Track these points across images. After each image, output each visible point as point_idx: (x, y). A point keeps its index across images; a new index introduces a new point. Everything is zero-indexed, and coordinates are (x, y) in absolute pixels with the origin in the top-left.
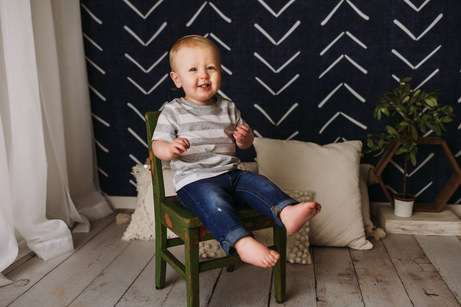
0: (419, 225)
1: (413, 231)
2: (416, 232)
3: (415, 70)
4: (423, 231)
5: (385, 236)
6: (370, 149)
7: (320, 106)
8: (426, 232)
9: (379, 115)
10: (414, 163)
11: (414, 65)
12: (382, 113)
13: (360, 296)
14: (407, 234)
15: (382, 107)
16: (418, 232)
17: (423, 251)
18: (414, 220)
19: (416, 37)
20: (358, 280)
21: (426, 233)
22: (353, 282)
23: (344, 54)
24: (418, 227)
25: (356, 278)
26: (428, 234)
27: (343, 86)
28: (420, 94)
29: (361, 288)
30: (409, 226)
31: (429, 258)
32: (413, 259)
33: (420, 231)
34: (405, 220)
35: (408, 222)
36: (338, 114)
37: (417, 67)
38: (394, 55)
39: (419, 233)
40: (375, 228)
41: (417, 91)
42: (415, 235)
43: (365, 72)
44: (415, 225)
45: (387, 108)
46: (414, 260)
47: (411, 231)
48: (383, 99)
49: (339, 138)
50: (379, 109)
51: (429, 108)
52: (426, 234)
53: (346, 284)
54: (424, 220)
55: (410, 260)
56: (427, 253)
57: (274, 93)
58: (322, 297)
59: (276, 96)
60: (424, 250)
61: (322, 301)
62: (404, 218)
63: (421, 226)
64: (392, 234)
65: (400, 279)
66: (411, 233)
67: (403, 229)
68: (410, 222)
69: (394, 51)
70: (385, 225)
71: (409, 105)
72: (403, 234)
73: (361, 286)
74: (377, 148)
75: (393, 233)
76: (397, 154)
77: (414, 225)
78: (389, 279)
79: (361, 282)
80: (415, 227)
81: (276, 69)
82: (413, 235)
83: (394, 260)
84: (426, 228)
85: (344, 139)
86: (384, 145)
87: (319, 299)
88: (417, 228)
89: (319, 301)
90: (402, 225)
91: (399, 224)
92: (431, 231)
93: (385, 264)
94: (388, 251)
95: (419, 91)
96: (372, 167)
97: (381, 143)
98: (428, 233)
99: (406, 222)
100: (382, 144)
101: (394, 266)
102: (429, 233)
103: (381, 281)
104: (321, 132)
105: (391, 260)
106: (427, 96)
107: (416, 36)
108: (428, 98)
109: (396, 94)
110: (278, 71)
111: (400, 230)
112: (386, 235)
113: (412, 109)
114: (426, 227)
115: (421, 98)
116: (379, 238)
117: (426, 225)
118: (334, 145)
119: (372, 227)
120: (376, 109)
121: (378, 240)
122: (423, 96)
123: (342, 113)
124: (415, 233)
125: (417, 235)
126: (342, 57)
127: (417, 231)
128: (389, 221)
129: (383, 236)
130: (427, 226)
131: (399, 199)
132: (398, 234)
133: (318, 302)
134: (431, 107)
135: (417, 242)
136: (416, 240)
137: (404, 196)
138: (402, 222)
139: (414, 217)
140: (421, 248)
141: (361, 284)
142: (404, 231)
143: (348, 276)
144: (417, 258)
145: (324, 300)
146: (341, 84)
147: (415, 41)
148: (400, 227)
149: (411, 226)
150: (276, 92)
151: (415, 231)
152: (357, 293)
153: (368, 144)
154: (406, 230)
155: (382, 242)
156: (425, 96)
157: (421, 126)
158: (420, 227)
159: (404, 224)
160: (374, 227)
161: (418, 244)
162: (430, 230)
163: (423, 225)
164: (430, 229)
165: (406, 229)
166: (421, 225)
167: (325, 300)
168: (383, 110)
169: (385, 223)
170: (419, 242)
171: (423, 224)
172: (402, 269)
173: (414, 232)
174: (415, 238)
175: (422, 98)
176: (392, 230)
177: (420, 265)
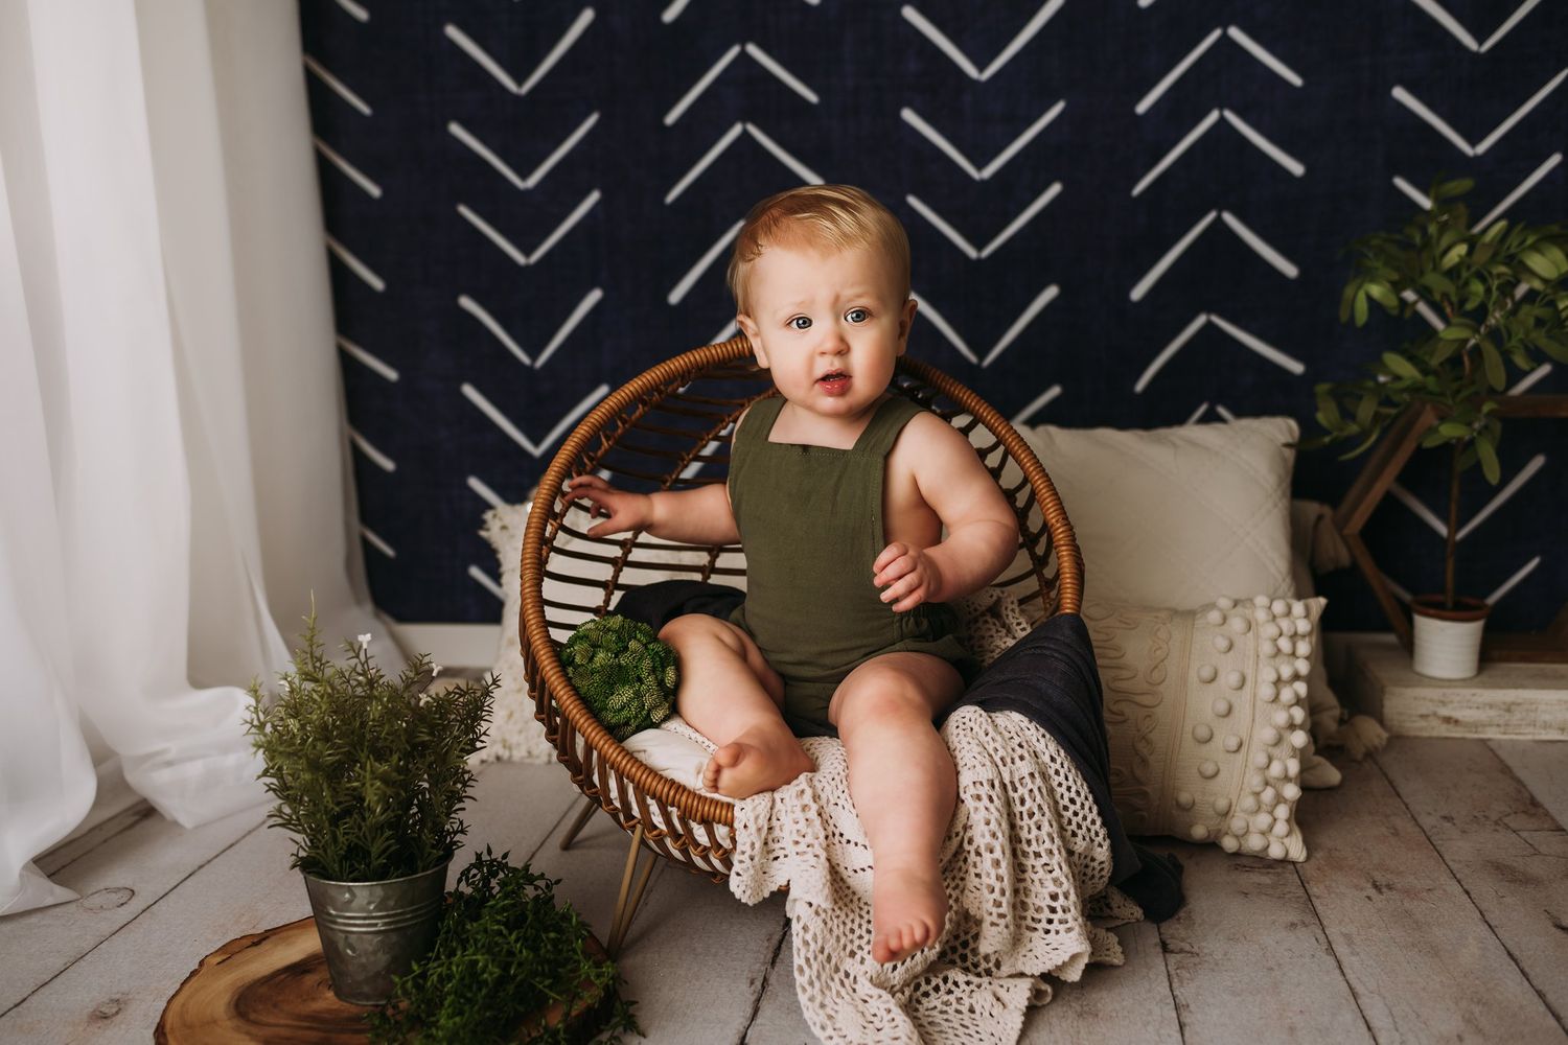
0: (1504, 703)
1: (1484, 726)
2: (1494, 729)
3: (1477, 158)
4: (1520, 725)
5: (1384, 743)
6: (1327, 432)
7: (1138, 293)
8: (1531, 729)
9: (1362, 307)
10: (1493, 474)
11: (1473, 143)
12: (1370, 298)
13: (1318, 937)
14: (1463, 739)
15: (1373, 280)
16: (1502, 729)
17: (1527, 790)
18: (1484, 686)
19: (1481, 42)
20: (1306, 885)
21: (1529, 735)
22: (1290, 892)
23: (1221, 109)
24: (1502, 712)
25: (1296, 876)
26: (1537, 737)
27: (1219, 221)
28: (1504, 236)
29: (1320, 909)
30: (1470, 708)
31: (1553, 811)
32: (1494, 816)
33: (1507, 725)
34: (1455, 687)
35: (1467, 692)
36: (1201, 320)
37: (1482, 148)
38: (1400, 105)
39: (1505, 733)
40: (1346, 717)
41: (1492, 224)
42: (1489, 740)
43: (1296, 168)
44: (1491, 706)
45: (1388, 285)
46: (1500, 819)
47: (1476, 727)
48: (1371, 255)
49: (1203, 408)
50: (1359, 287)
51: (1537, 285)
52: (1530, 737)
53: (1264, 897)
54: (1523, 687)
55: (1483, 819)
56: (1541, 797)
57: (972, 253)
58: (1183, 940)
59: (979, 261)
60: (1530, 788)
61: (1182, 951)
62: (1450, 680)
63: (1513, 707)
64: (1408, 737)
65: (1459, 882)
66: (1476, 732)
67: (1448, 720)
68: (1474, 695)
69: (1399, 93)
70: (1382, 706)
71: (1465, 274)
72: (1446, 738)
73: (1317, 903)
74: (1353, 429)
75: (1412, 733)
76: (1429, 443)
77: (1485, 704)
78: (1416, 881)
79: (1314, 890)
80: (1492, 713)
81: (980, 167)
82: (1484, 742)
83: (1427, 822)
84: (1532, 715)
85: (1222, 411)
86: (1377, 417)
87: (1171, 947)
88: (1499, 716)
89: (1172, 952)
90: (1443, 703)
91: (1431, 700)
92: (1550, 727)
93: (1396, 833)
94: (1401, 792)
95: (1502, 224)
96: (1327, 510)
97: (1366, 410)
98: (1541, 734)
99: (1458, 695)
100: (1372, 413)
101: (1429, 840)
102: (1543, 732)
103: (1389, 887)
104: (1140, 386)
105: (1416, 820)
106: (1530, 241)
107: (1480, 36)
108: (1535, 248)
109: (1418, 239)
110: (988, 172)
111: (1435, 723)
112: (1389, 740)
113: (1477, 287)
114: (1532, 711)
115: (1508, 248)
116: (1363, 750)
117: (1532, 704)
118: (1191, 431)
119: (1337, 712)
120: (1349, 291)
121: (1360, 757)
122: (1515, 243)
123: (1216, 319)
124: (1491, 734)
125: (1499, 742)
126: (1214, 116)
127: (1498, 725)
128: (1397, 690)
129: (1376, 742)
130: (1534, 707)
131: (1432, 611)
132: (1430, 738)
133: (1167, 955)
134: (1545, 281)
135: (1502, 761)
136: (1497, 756)
137: (1450, 604)
138: (1444, 695)
139: (1484, 677)
140: (1519, 781)
141: (1318, 897)
142: (1451, 727)
143: (1268, 873)
144: (1509, 815)
145: (1188, 948)
146: (1212, 216)
147: (1476, 54)
148: (1435, 714)
149: (1478, 708)
150: (979, 247)
151: (1491, 725)
152: (1304, 924)
153: (1320, 417)
154: (1457, 722)
155: (1376, 763)
156: (1524, 241)
157: (1514, 342)
158: (1509, 710)
159: (1452, 702)
160: (1342, 714)
161: (1506, 770)
162: (1545, 722)
163: (1519, 704)
164: (1547, 717)
165: (1460, 718)
166: (1513, 703)
167: (1196, 949)
168: (1376, 290)
169: (1381, 701)
170: (1510, 762)
171: (1519, 701)
172: (1460, 848)
173: (1488, 729)
174: (1491, 750)
175: (1513, 250)
176: (1408, 725)
177: (1524, 834)
